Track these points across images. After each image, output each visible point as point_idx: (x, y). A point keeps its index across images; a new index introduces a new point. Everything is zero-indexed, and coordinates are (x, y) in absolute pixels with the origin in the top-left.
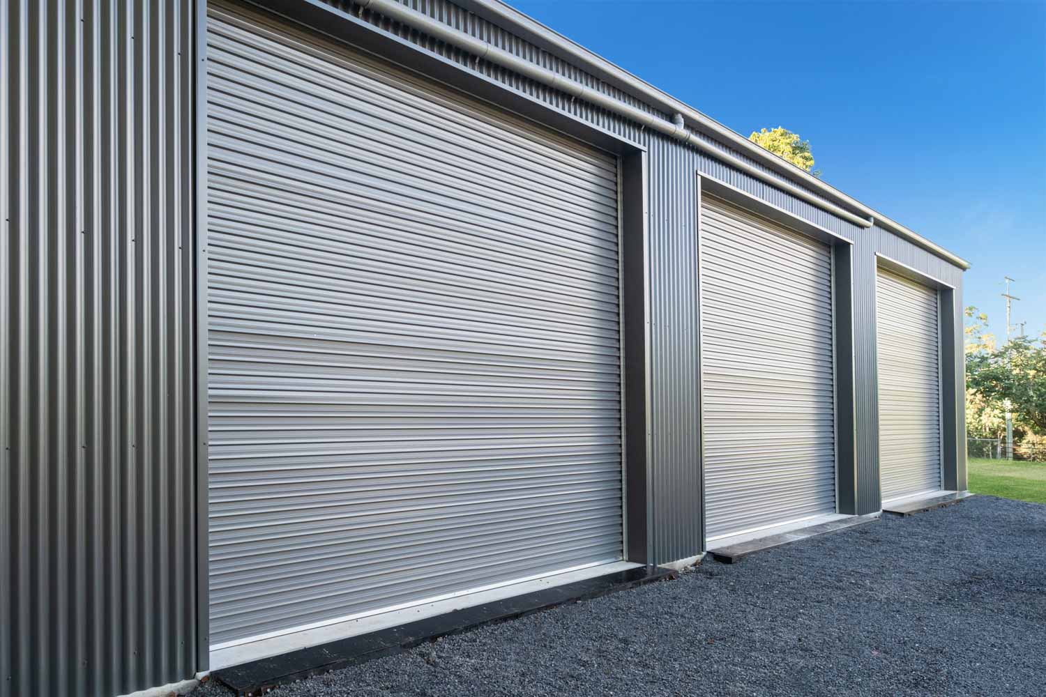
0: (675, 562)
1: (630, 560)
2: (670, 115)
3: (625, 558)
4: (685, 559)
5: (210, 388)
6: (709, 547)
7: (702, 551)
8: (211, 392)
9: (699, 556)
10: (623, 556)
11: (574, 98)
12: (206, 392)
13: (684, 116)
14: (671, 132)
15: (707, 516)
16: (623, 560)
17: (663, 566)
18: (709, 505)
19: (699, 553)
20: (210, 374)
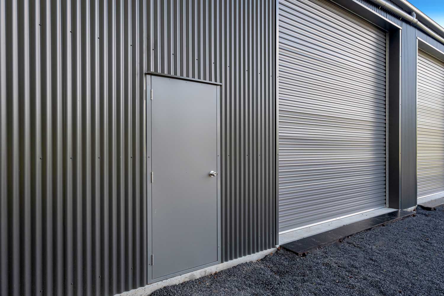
0: (408, 209)
1: (390, 207)
2: (410, 12)
3: (387, 206)
4: (411, 208)
5: (279, 133)
6: (418, 203)
7: (416, 204)
8: (280, 134)
9: (415, 207)
10: (386, 205)
11: (380, 7)
12: (278, 134)
13: (416, 13)
14: (410, 20)
15: (418, 191)
16: (386, 207)
17: (404, 210)
18: (419, 186)
19: (415, 206)
20: (279, 127)
